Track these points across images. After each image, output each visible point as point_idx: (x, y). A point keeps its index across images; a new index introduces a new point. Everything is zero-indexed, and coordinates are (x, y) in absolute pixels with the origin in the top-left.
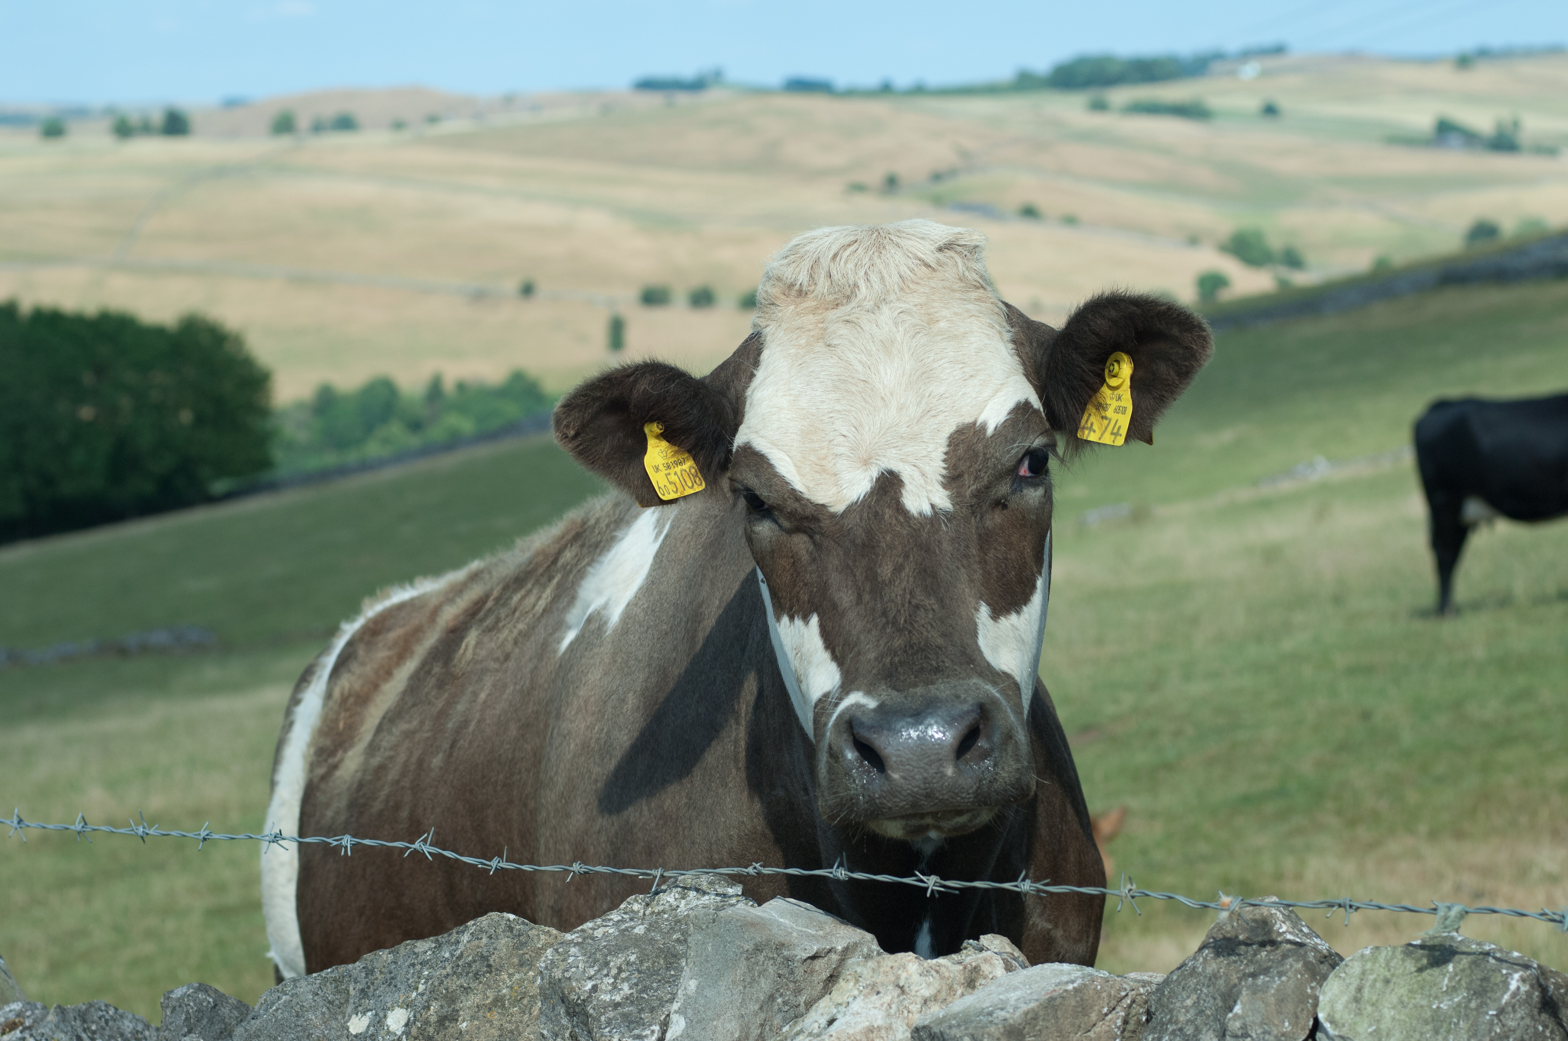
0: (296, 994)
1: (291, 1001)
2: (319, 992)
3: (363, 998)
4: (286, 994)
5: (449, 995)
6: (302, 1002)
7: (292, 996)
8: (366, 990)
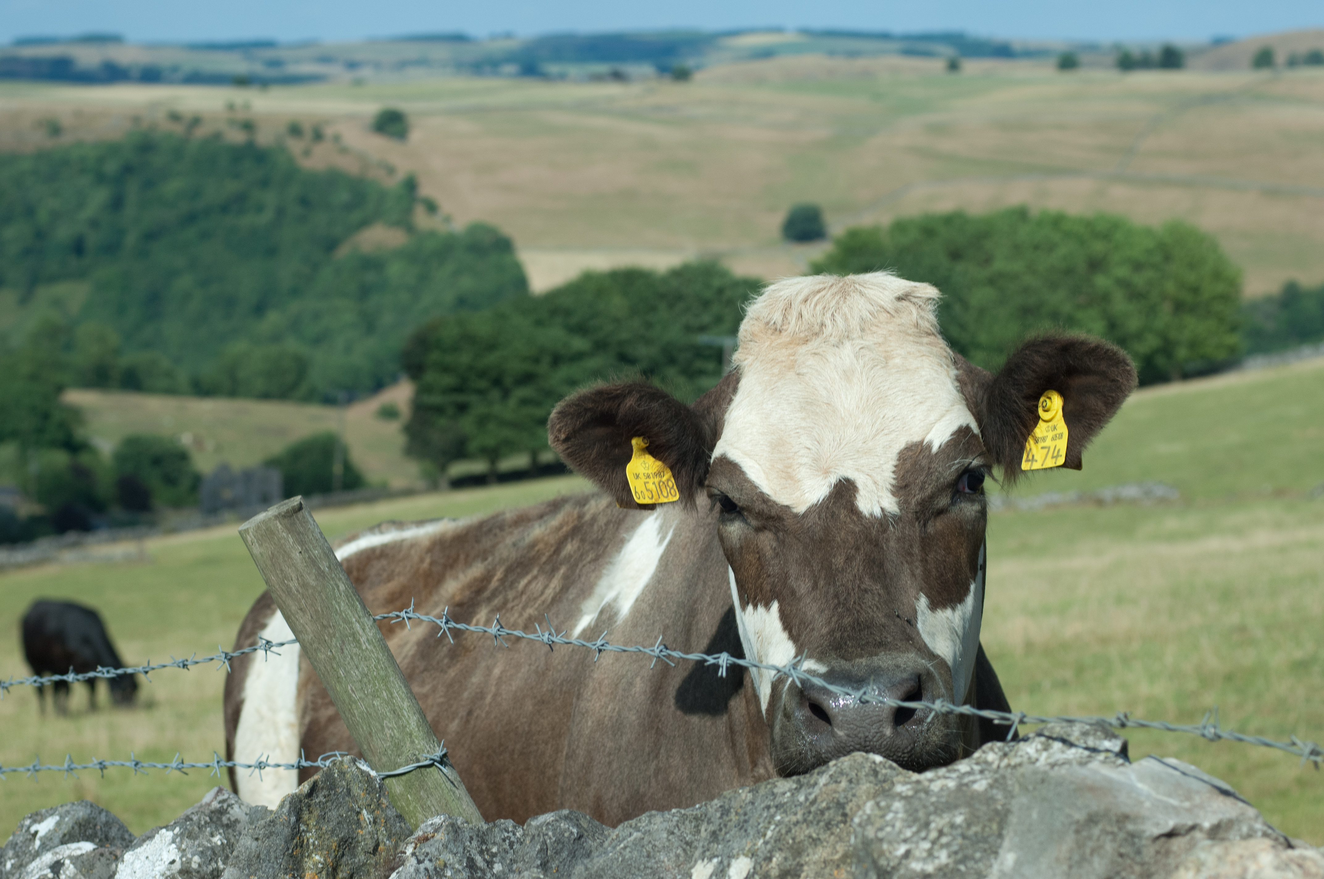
0: (649, 831)
1: (643, 839)
2: (676, 831)
3: (713, 842)
4: (639, 831)
5: (795, 846)
6: (655, 840)
7: (644, 834)
8: (718, 832)
